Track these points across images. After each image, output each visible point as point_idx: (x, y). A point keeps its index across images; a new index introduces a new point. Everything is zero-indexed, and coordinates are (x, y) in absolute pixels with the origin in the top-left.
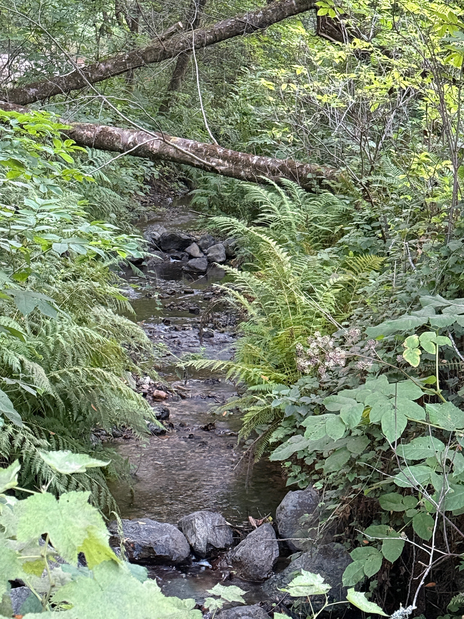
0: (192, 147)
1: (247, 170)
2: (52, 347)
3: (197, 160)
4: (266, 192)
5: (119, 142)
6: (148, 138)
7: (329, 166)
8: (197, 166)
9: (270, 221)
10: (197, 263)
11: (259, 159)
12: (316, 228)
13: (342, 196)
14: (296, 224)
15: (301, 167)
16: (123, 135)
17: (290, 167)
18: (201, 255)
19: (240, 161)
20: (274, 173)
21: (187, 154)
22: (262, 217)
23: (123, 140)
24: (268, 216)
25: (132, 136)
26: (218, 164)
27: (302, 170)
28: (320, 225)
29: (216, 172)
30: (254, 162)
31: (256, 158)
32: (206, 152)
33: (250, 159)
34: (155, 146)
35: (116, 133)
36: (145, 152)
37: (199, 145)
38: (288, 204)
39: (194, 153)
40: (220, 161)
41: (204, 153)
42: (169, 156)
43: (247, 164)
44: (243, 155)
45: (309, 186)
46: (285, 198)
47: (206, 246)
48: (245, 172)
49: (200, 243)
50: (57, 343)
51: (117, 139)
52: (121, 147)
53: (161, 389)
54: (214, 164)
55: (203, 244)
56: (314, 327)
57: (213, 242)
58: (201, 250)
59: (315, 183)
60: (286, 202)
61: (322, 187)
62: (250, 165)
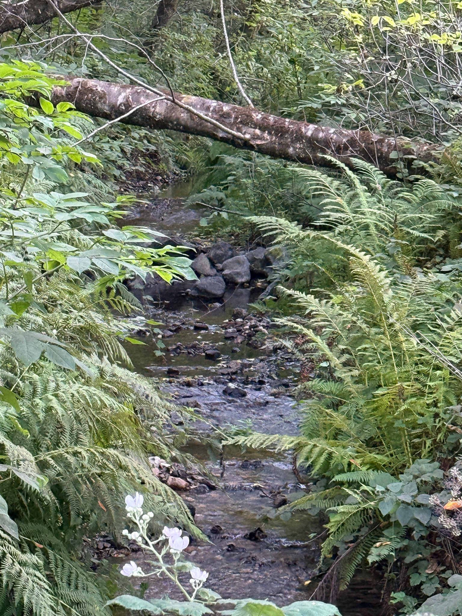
0: (214, 111)
1: (298, 145)
2: (41, 416)
3: (224, 130)
4: (330, 179)
5: (105, 103)
6: (147, 96)
7: (423, 140)
8: (223, 140)
9: (336, 223)
10: (210, 284)
11: (316, 129)
12: (408, 233)
13: (447, 186)
14: (376, 226)
15: (381, 141)
16: (110, 93)
17: (364, 141)
18: (214, 271)
19: (287, 132)
20: (339, 150)
21: (207, 121)
22: (324, 216)
23: (111, 99)
24: (335, 216)
25: (123, 94)
26: (255, 137)
27: (382, 146)
28: (413, 229)
29: (252, 148)
30: (309, 133)
31: (312, 127)
32: (236, 118)
33: (303, 130)
34: (158, 109)
35: (99, 89)
36: (143, 118)
37: (226, 108)
38: (364, 197)
39: (217, 120)
40: (258, 131)
41: (232, 120)
42: (179, 124)
43: (299, 137)
44: (291, 123)
45: (393, 170)
46: (360, 188)
47: (220, 258)
48: (295, 149)
49: (212, 254)
50: (49, 410)
51: (101, 98)
52: (106, 109)
53: (179, 476)
54: (248, 136)
55: (216, 255)
56: (431, 384)
57: (230, 253)
58: (213, 265)
59: (402, 166)
60: (362, 194)
61: (412, 171)
62: (302, 137)
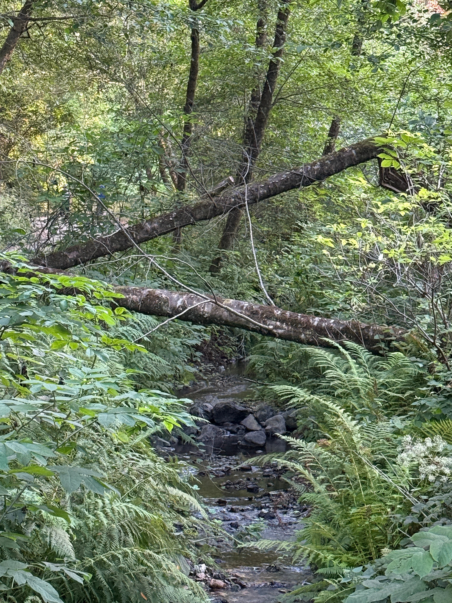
0: (247, 309)
1: (308, 333)
3: (253, 323)
4: (331, 355)
5: (168, 306)
7: (398, 327)
10: (255, 437)
11: (321, 321)
12: (386, 394)
13: (414, 359)
15: (368, 328)
16: (171, 298)
17: (355, 328)
18: (259, 428)
19: (299, 323)
20: (337, 335)
21: (241, 317)
23: (172, 304)
25: (181, 299)
26: (276, 327)
27: (369, 331)
29: (274, 335)
30: (316, 324)
31: (317, 319)
32: (263, 314)
33: (311, 321)
34: (206, 309)
35: (164, 296)
36: (196, 316)
37: (255, 307)
38: (355, 368)
39: (248, 316)
40: (278, 323)
41: (259, 316)
42: (221, 319)
43: (308, 326)
44: (302, 317)
45: (377, 349)
46: (352, 362)
47: (264, 418)
48: (305, 335)
49: (258, 415)
51: (165, 303)
52: (169, 311)
53: (219, 578)
54: (271, 327)
55: (261, 415)
57: (271, 414)
58: (259, 423)
59: (383, 346)
60: (353, 366)
61: (391, 349)
62: (311, 327)
